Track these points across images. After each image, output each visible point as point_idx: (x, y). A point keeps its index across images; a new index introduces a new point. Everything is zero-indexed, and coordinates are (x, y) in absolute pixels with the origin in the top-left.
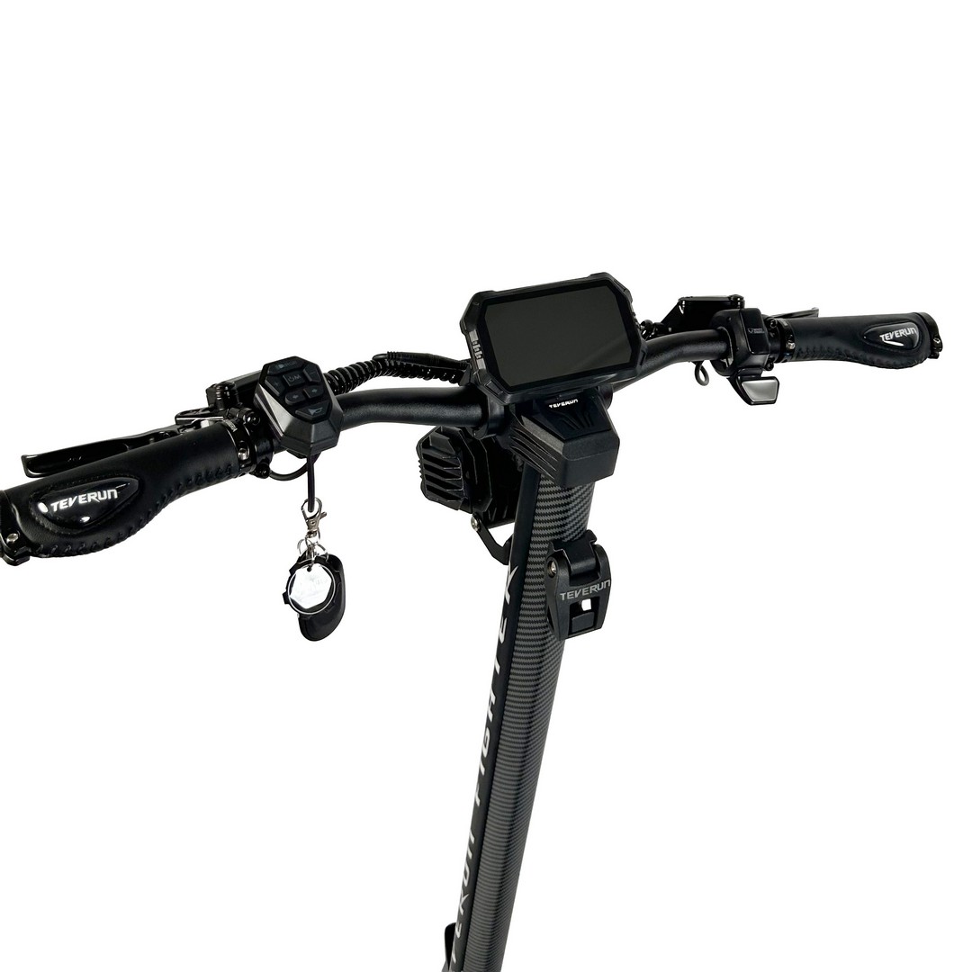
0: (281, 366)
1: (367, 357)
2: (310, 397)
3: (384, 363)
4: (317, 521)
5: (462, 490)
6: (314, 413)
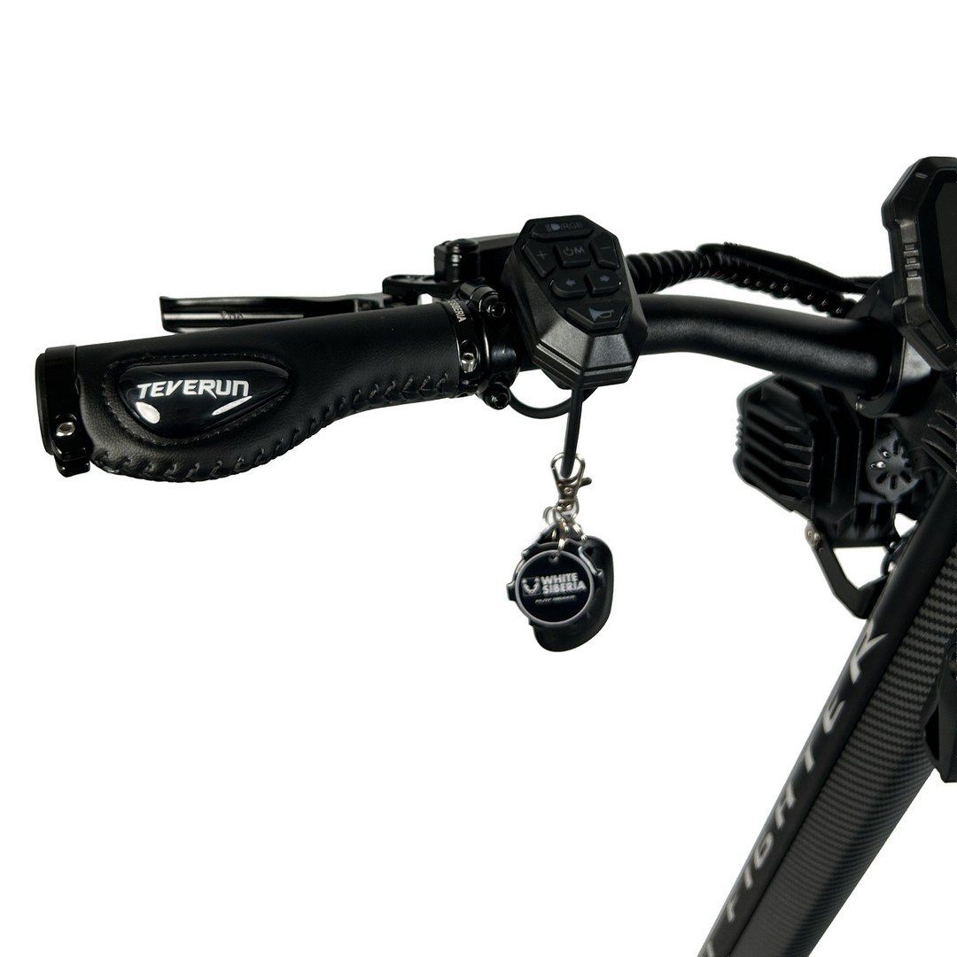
0: (555, 227)
1: (690, 245)
2: (594, 289)
3: (715, 259)
4: (575, 489)
5: (808, 484)
6: (598, 318)
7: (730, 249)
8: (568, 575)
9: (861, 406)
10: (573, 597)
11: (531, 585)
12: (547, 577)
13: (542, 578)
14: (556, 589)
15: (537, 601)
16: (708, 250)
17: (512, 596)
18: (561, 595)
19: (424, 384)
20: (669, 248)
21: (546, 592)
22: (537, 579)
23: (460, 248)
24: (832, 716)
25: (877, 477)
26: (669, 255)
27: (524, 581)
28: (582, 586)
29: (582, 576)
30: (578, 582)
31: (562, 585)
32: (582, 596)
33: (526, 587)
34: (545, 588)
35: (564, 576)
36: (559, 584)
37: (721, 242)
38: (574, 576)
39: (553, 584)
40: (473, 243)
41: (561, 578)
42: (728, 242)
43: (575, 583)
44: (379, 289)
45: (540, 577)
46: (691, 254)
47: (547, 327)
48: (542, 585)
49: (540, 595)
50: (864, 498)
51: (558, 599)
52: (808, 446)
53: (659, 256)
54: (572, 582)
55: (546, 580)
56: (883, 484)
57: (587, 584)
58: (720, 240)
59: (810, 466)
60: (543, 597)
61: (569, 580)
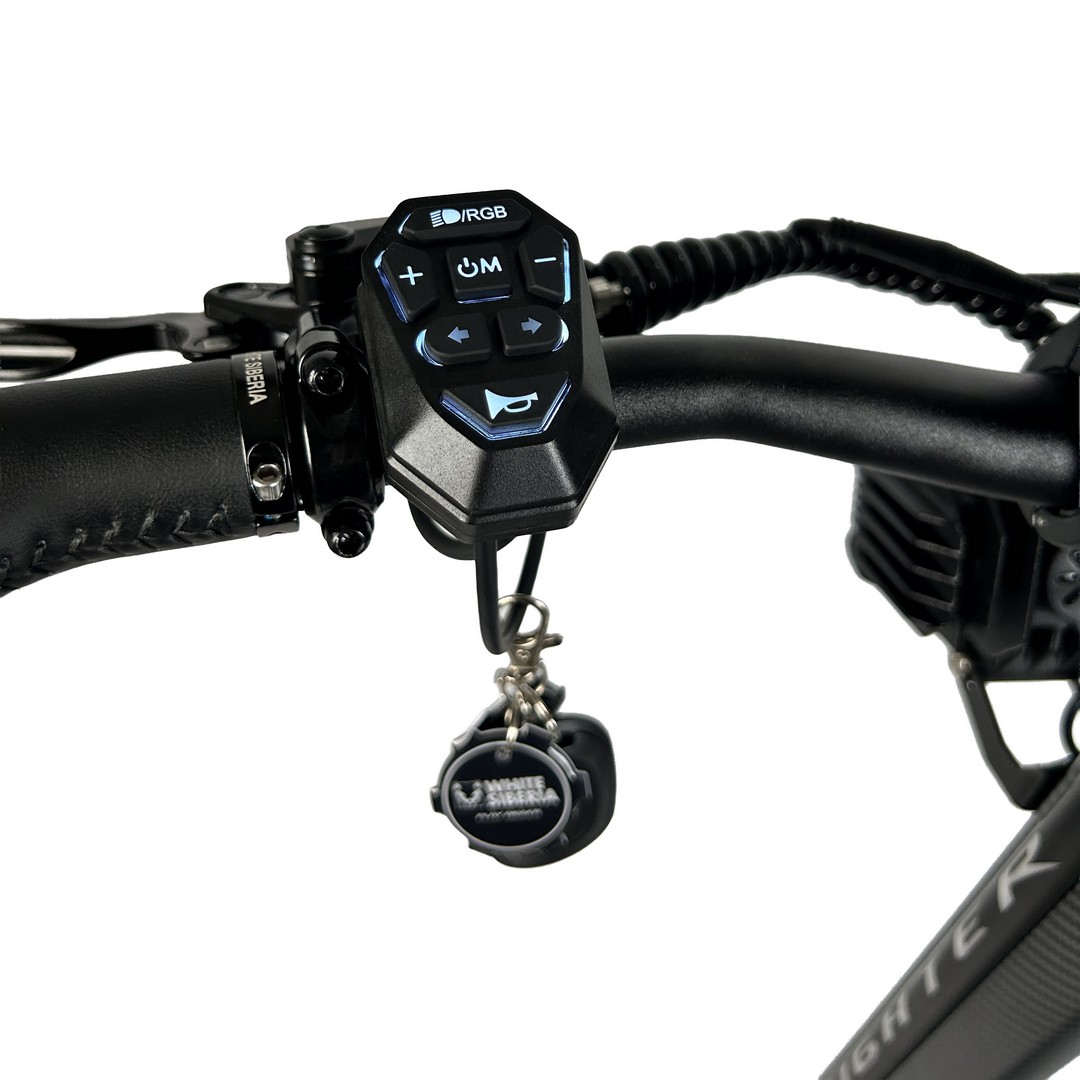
1: (775, 220)
2: (507, 347)
3: (816, 244)
4: (535, 651)
5: (951, 605)
6: (503, 411)
7: (839, 227)
8: (529, 779)
9: (1041, 522)
10: (537, 811)
11: (468, 792)
12: (494, 781)
13: (487, 782)
14: (509, 800)
15: (479, 815)
16: (805, 229)
17: (437, 805)
18: (516, 808)
19: (180, 524)
20: (734, 228)
21: (493, 802)
22: (477, 784)
23: (317, 244)
24: (967, 938)
25: (1064, 595)
26: (729, 239)
27: (457, 785)
28: (551, 796)
29: (552, 782)
30: (544, 791)
31: (520, 793)
32: (551, 813)
33: (460, 796)
34: (490, 797)
35: (522, 780)
36: (515, 792)
37: (826, 217)
38: (539, 781)
39: (504, 792)
40: (345, 233)
41: (518, 784)
42: (839, 217)
43: (540, 791)
44: (200, 308)
45: (482, 780)
46: (771, 237)
47: (405, 425)
48: (485, 794)
49: (483, 806)
50: (1041, 618)
51: (514, 813)
52: (954, 548)
53: (712, 244)
54: (536, 790)
55: (493, 786)
56: (1073, 606)
57: (560, 792)
58: (825, 215)
59: (955, 578)
60: (487, 810)
61: (530, 786)
